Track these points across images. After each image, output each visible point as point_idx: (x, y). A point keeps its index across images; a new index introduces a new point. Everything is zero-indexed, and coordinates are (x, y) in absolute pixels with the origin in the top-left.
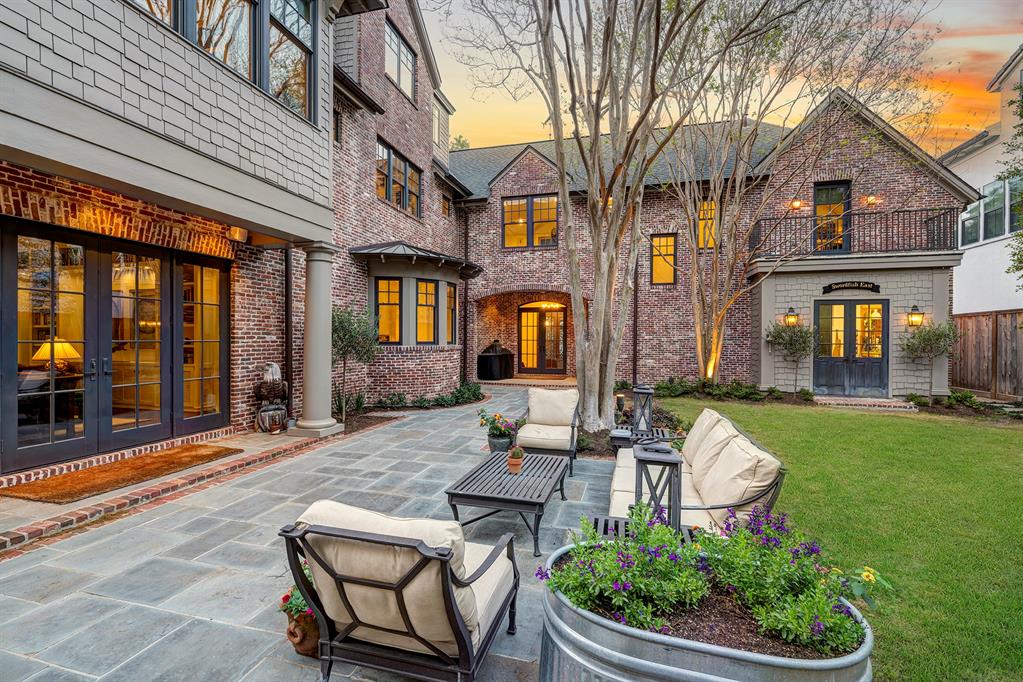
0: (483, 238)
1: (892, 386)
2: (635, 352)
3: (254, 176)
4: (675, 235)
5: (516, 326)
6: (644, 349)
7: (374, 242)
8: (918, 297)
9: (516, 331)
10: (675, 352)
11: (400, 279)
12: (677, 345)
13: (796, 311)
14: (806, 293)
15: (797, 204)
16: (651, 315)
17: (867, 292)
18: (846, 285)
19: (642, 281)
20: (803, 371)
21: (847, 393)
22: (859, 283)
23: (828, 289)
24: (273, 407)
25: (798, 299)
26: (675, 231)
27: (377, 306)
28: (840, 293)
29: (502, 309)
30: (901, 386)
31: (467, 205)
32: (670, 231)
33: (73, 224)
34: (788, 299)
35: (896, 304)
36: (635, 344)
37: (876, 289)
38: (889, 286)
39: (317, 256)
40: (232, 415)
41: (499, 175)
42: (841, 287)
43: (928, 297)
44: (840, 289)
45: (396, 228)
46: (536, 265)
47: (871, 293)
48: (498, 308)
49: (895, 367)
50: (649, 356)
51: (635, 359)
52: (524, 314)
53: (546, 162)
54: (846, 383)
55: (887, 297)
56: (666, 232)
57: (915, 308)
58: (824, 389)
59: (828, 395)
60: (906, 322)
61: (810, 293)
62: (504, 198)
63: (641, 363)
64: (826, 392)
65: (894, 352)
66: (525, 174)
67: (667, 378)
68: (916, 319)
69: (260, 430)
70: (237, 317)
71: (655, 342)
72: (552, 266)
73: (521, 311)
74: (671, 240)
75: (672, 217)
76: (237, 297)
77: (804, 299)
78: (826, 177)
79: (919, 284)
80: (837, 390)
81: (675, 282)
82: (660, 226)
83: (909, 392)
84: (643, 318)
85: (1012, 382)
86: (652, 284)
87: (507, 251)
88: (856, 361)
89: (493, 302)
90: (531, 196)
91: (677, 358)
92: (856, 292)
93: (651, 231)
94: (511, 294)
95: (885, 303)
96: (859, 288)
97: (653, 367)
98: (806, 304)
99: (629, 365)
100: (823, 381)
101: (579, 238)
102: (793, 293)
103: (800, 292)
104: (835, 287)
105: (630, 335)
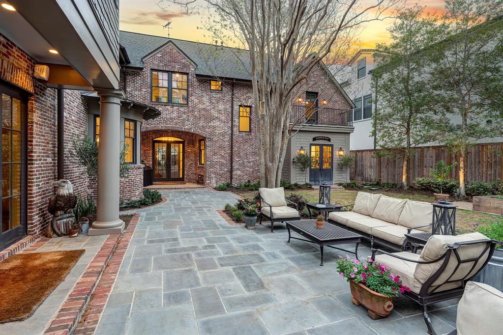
0: (137, 93)
1: (334, 180)
2: (232, 166)
4: (250, 107)
5: (151, 152)
6: (235, 166)
8: (341, 144)
9: (151, 155)
10: (250, 167)
12: (251, 163)
13: (304, 148)
14: (307, 140)
16: (239, 148)
17: (327, 141)
18: (321, 138)
19: (235, 129)
20: (306, 175)
21: (320, 183)
22: (325, 137)
23: (314, 139)
24: (67, 215)
25: (304, 143)
26: (251, 105)
28: (318, 141)
30: (336, 180)
31: (127, 70)
32: (249, 105)
34: (301, 143)
35: (335, 147)
36: (231, 164)
37: (329, 140)
38: (333, 139)
40: (29, 226)
41: (149, 54)
42: (319, 138)
43: (344, 144)
46: (175, 115)
49: (335, 172)
50: (238, 169)
51: (231, 171)
53: (181, 53)
54: (320, 180)
55: (333, 144)
56: (246, 105)
57: (341, 149)
58: (314, 182)
59: (315, 185)
60: (339, 154)
62: (152, 70)
63: (234, 173)
65: (335, 166)
66: (167, 58)
67: (247, 181)
68: (341, 153)
69: (55, 235)
71: (241, 162)
72: (184, 116)
73: (154, 142)
74: (248, 109)
75: (249, 98)
77: (306, 143)
78: (310, 90)
79: (342, 139)
80: (317, 183)
81: (250, 131)
82: (244, 102)
83: (339, 182)
84: (235, 149)
85: (361, 177)
86: (239, 131)
87: (155, 104)
88: (323, 170)
90: (172, 72)
91: (251, 170)
92: (323, 141)
93: (239, 104)
95: (332, 146)
96: (324, 139)
97: (240, 175)
98: (307, 145)
99: (228, 175)
100: (312, 179)
101: (200, 102)
102: (302, 140)
103: (305, 140)
104: (317, 138)
105: (228, 158)
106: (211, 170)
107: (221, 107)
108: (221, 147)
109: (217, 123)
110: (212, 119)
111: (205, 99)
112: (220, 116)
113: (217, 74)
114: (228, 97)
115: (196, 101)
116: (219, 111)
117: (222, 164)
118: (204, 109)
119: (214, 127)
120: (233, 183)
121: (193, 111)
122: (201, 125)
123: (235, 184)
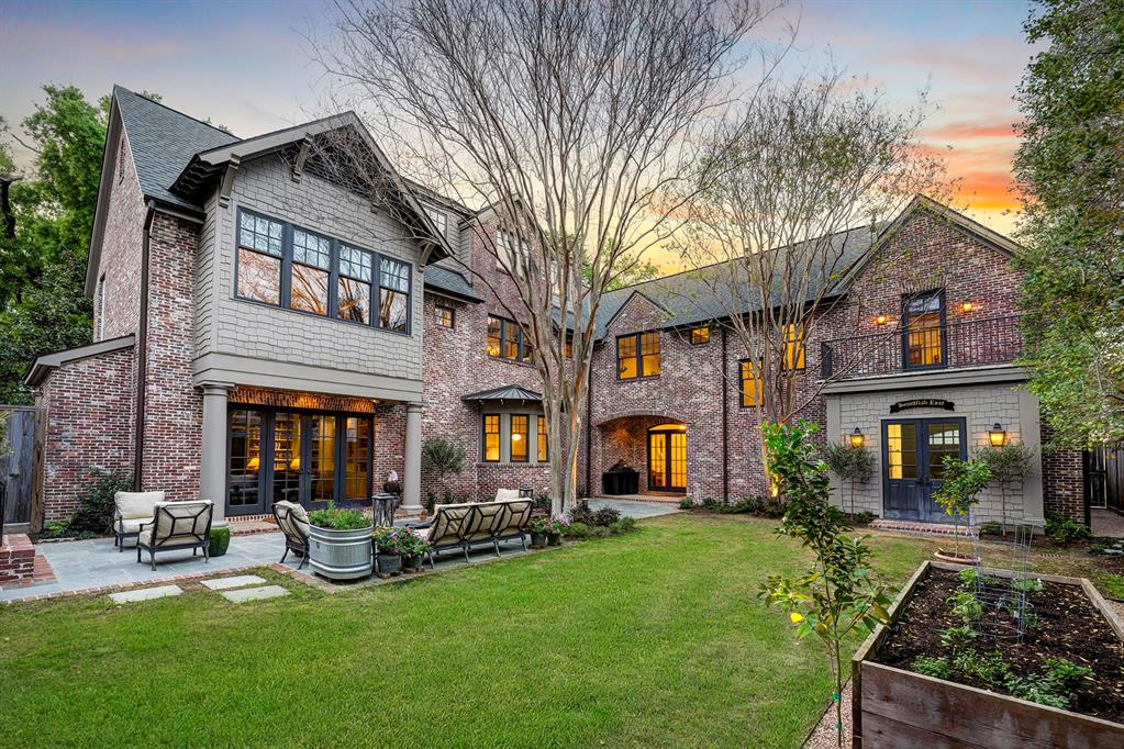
0: (602, 372)
2: (726, 471)
3: (368, 374)
4: (762, 359)
5: (645, 447)
6: (734, 469)
7: (485, 389)
8: (1001, 414)
9: (645, 452)
11: (499, 415)
13: (862, 432)
14: (873, 413)
15: (881, 319)
16: (740, 436)
17: (938, 410)
18: (915, 403)
19: (731, 404)
20: (873, 493)
21: (922, 518)
22: (929, 401)
23: (895, 409)
25: (864, 419)
26: (760, 355)
27: (485, 434)
28: (907, 412)
29: (632, 432)
30: (984, 513)
33: (296, 405)
34: (854, 420)
35: (974, 422)
37: (949, 406)
38: (964, 404)
39: (411, 409)
41: (613, 318)
42: (908, 406)
43: (1014, 414)
44: (906, 408)
45: (507, 376)
46: (643, 394)
47: (944, 411)
48: (629, 431)
50: (740, 476)
51: (726, 478)
52: (653, 437)
54: (921, 508)
55: (963, 415)
57: (997, 427)
58: (896, 512)
59: (900, 519)
60: (987, 442)
61: (876, 413)
62: (618, 338)
63: (732, 482)
64: (899, 516)
66: (634, 315)
67: (756, 498)
68: (997, 438)
70: (376, 444)
71: (745, 462)
72: (655, 393)
73: (650, 433)
76: (377, 434)
77: (871, 419)
78: (914, 288)
79: (1001, 400)
80: (911, 514)
81: (763, 404)
82: (746, 352)
84: (732, 439)
86: (742, 406)
87: (619, 381)
88: (931, 484)
89: (622, 427)
90: (639, 333)
92: (927, 410)
93: (738, 357)
94: (640, 417)
95: (961, 421)
96: (928, 406)
97: (743, 487)
98: (873, 424)
99: (721, 484)
100: (894, 504)
101: (676, 368)
102: (859, 413)
103: (866, 412)
104: (900, 406)
105: (721, 456)
106: (694, 475)
107: (707, 369)
108: (709, 437)
109: (701, 398)
110: (693, 391)
111: (683, 362)
112: (706, 384)
113: (700, 317)
114: (718, 351)
115: (671, 367)
116: (704, 377)
117: (711, 466)
118: (682, 378)
119: (697, 405)
120: (730, 500)
121: (666, 384)
122: (677, 403)
123: (733, 501)
